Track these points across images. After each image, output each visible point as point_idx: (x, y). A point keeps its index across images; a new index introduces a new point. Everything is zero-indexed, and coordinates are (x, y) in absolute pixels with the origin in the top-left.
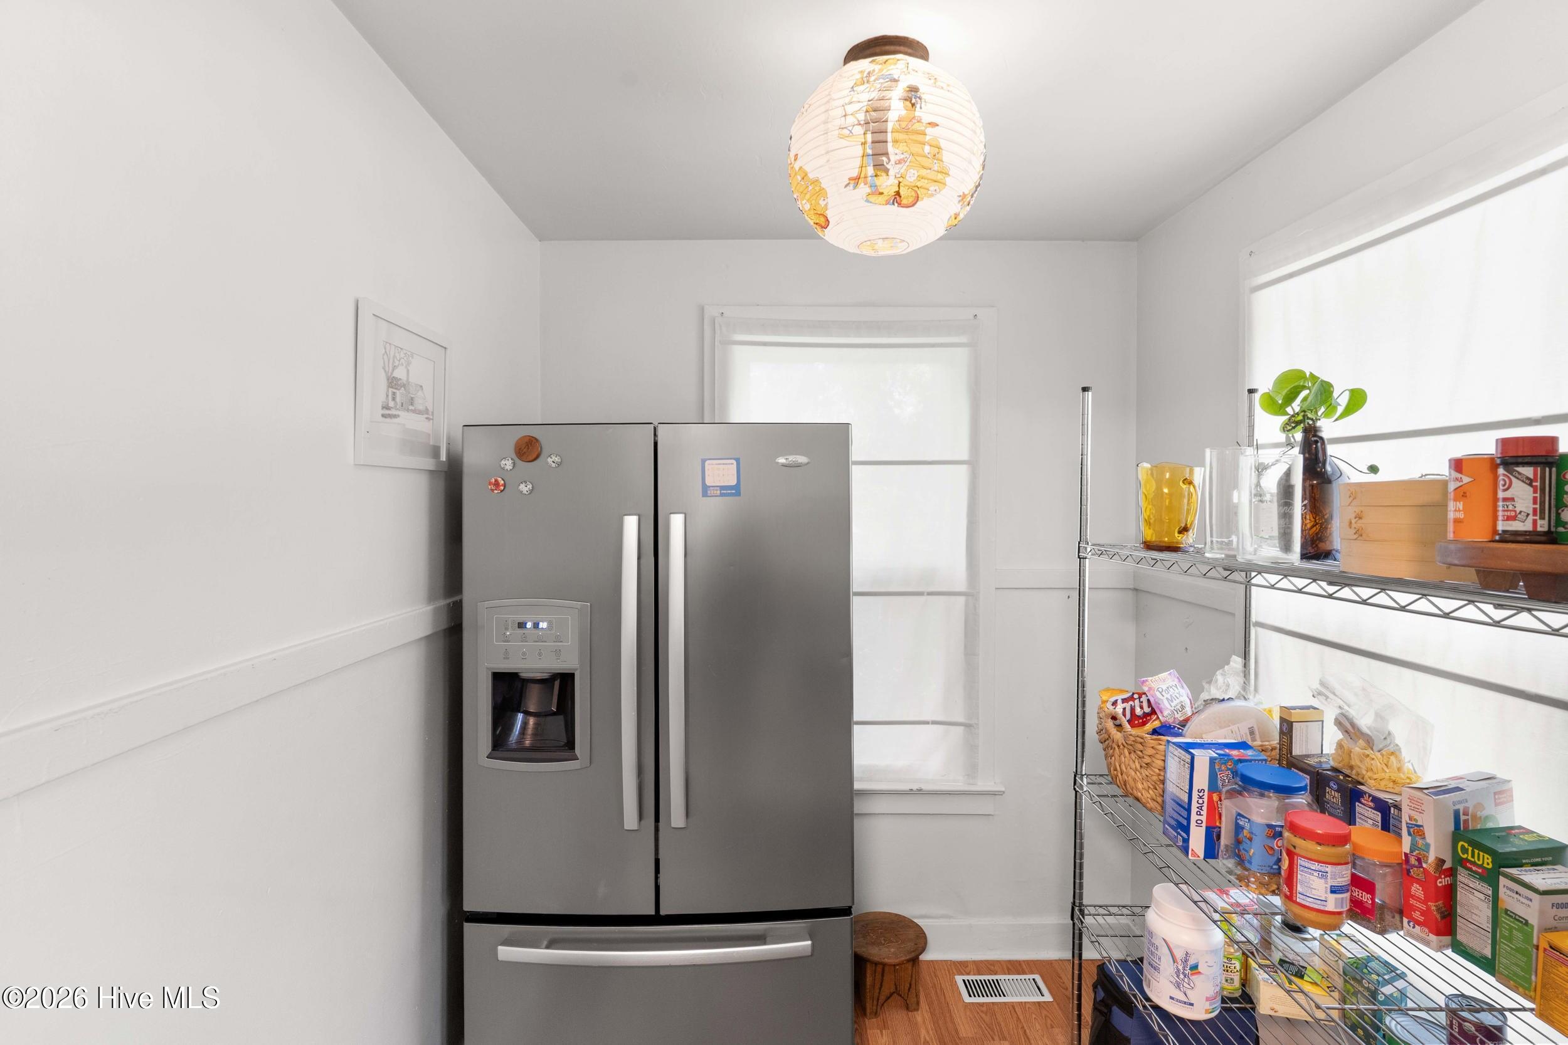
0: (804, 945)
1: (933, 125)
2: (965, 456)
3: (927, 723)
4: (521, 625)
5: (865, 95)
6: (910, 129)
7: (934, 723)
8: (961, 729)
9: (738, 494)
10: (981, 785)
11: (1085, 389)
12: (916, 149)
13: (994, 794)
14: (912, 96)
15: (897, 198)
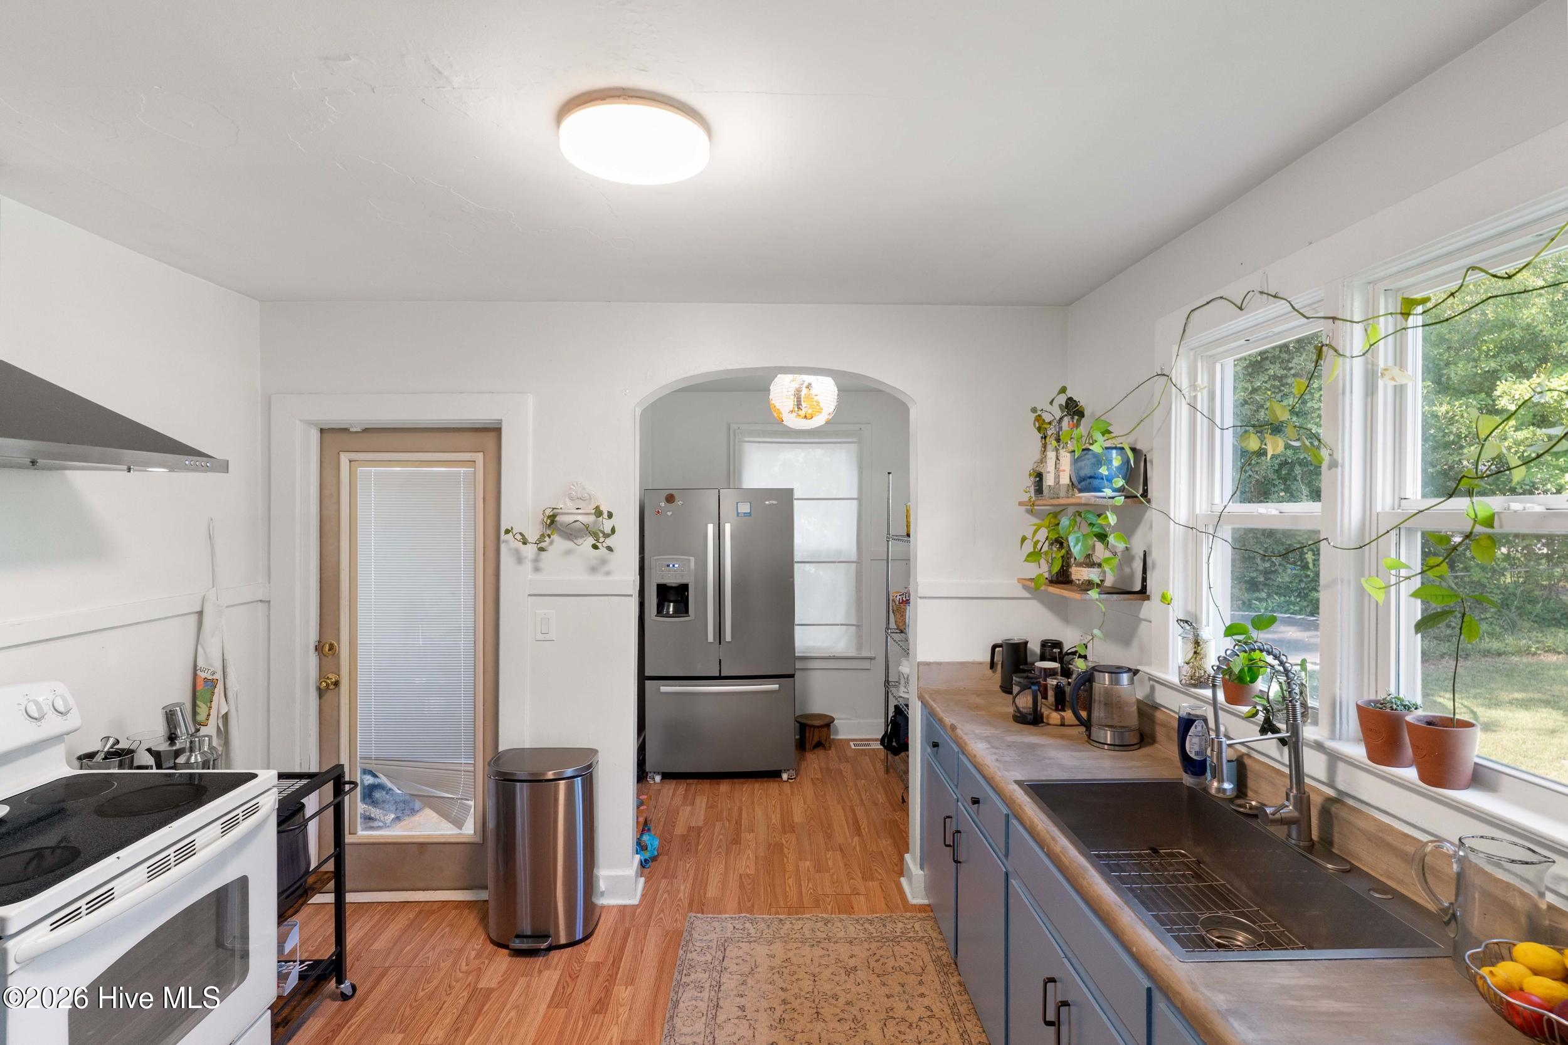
0: (776, 687)
1: (816, 395)
2: (856, 496)
3: (838, 625)
4: (668, 566)
5: (795, 385)
6: (808, 397)
7: (842, 625)
8: (854, 627)
9: (750, 516)
10: (865, 654)
11: (889, 473)
12: (811, 403)
13: (871, 659)
14: (809, 386)
15: (805, 417)
